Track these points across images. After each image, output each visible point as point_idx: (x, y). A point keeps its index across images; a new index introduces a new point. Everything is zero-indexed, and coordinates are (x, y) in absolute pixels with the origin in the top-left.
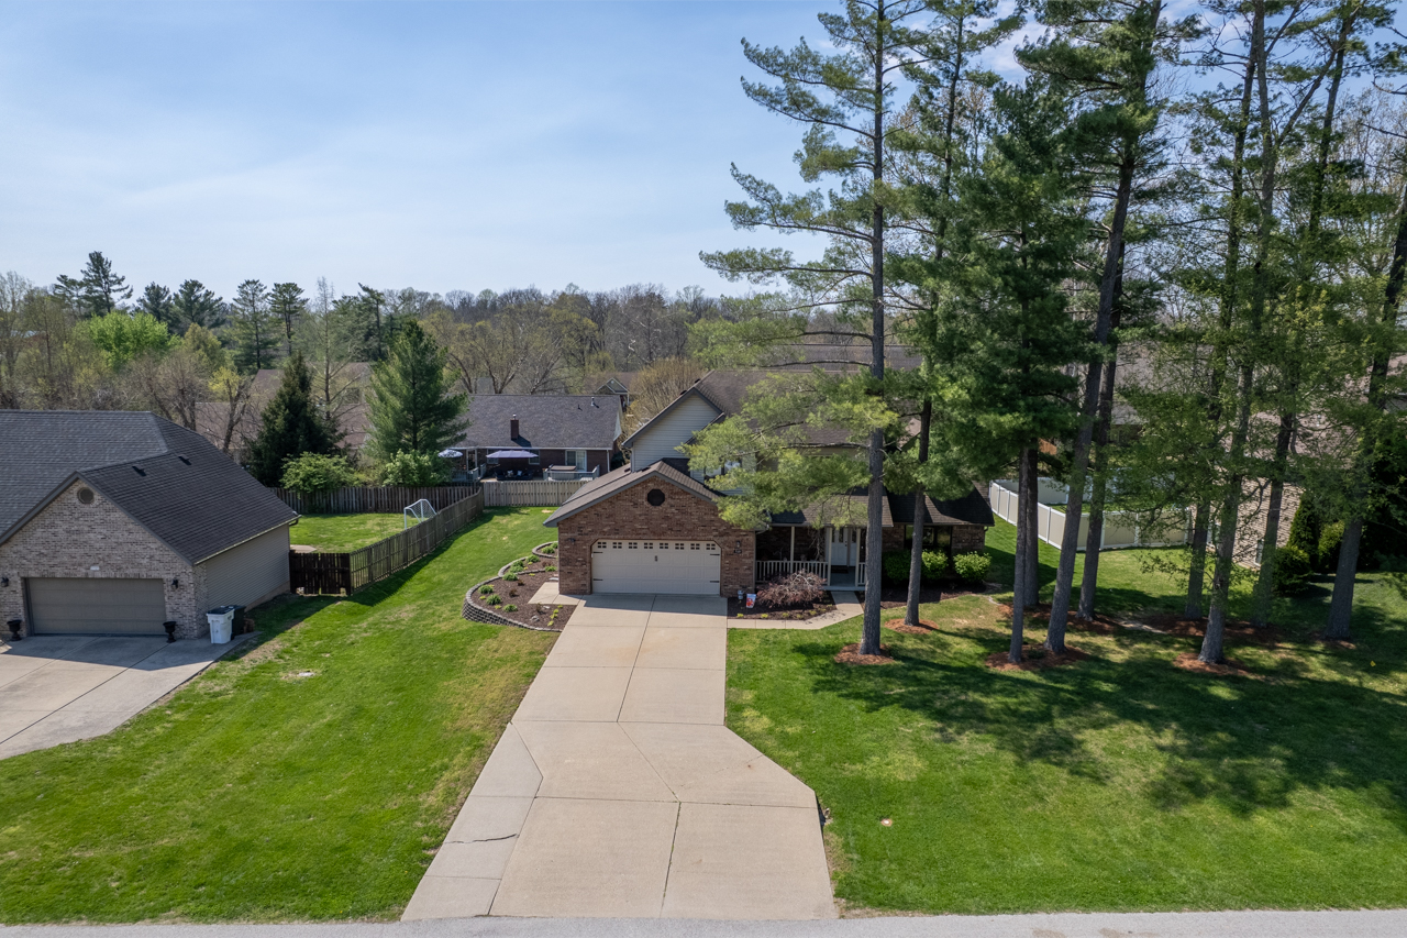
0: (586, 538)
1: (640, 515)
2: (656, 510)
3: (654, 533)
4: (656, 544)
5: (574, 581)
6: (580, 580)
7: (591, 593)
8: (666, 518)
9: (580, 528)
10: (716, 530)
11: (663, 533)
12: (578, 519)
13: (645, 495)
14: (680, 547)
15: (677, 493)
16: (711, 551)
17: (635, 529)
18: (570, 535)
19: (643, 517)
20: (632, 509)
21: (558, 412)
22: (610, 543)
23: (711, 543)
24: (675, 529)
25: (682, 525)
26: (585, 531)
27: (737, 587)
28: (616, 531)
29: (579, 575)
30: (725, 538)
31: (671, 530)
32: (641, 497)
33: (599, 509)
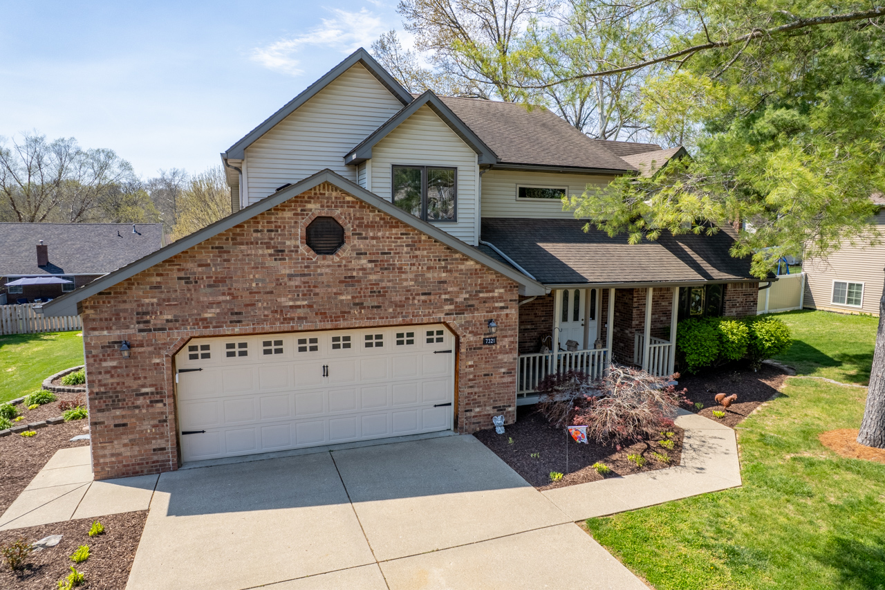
0: (161, 337)
1: (290, 276)
2: (326, 266)
3: (323, 315)
4: (325, 339)
5: (133, 443)
6: (148, 440)
7: (179, 464)
8: (350, 281)
9: (142, 316)
10: (450, 301)
11: (344, 314)
12: (136, 292)
13: (301, 231)
14: (374, 342)
15: (371, 226)
16: (436, 346)
17: (280, 310)
18: (116, 334)
19: (297, 281)
20: (271, 263)
21: (96, 239)
22: (218, 347)
23: (435, 328)
24: (369, 302)
25: (382, 294)
26: (155, 321)
27: (489, 410)
28: (236, 317)
29: (147, 427)
30: (468, 316)
31: (361, 305)
32: (292, 236)
33: (191, 266)
